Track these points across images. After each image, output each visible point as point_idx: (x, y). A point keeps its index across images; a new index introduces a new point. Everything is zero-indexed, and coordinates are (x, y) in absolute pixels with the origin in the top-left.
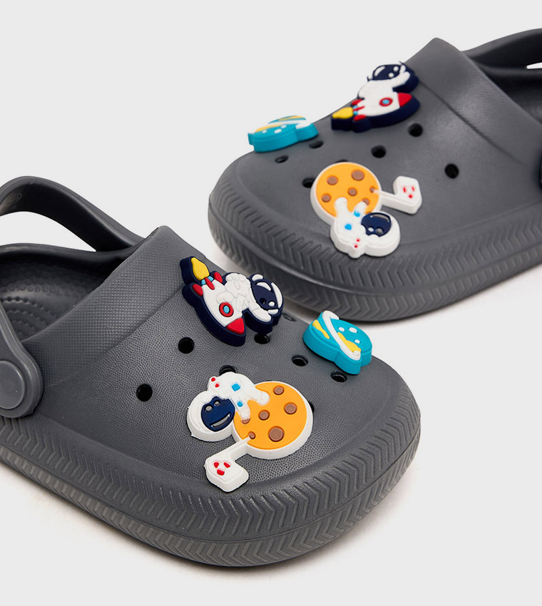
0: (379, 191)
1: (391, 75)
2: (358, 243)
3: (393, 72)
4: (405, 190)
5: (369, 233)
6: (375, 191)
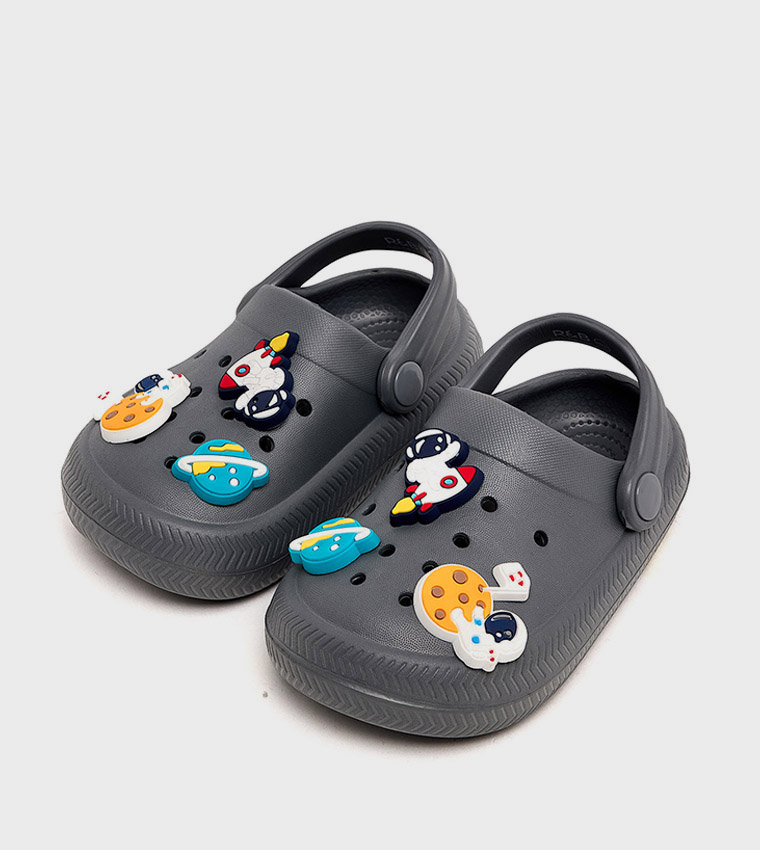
0: (487, 589)
1: (438, 448)
2: (493, 655)
3: (439, 444)
4: (512, 578)
5: (498, 640)
6: (484, 590)
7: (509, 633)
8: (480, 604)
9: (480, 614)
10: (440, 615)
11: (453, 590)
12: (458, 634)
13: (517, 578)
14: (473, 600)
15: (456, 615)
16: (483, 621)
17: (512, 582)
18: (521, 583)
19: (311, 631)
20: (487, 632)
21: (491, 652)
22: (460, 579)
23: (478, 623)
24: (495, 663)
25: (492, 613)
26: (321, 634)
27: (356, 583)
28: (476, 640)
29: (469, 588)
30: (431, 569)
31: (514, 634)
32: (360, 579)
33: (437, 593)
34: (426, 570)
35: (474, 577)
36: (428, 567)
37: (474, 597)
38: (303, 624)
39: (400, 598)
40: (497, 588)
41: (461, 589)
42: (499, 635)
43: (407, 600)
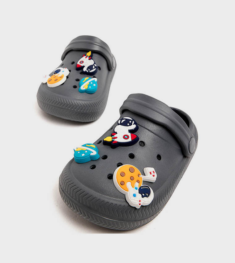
7: (147, 194)
8: (138, 181)
9: (137, 185)
10: (122, 183)
11: (128, 174)
12: (128, 192)
13: (152, 173)
14: (135, 179)
15: (128, 184)
16: (138, 188)
17: (151, 174)
18: (154, 176)
19: (73, 185)
20: (139, 193)
21: (140, 201)
22: (132, 170)
23: (136, 189)
24: (141, 205)
25: (142, 185)
26: (77, 187)
27: (92, 168)
28: (134, 195)
29: (135, 175)
30: (120, 166)
31: (149, 195)
32: (94, 167)
33: (123, 174)
34: (118, 166)
35: (137, 171)
36: (119, 165)
37: (136, 178)
38: (71, 182)
39: (108, 176)
40: (145, 176)
41: (132, 174)
42: (143, 195)
43: (111, 177)
